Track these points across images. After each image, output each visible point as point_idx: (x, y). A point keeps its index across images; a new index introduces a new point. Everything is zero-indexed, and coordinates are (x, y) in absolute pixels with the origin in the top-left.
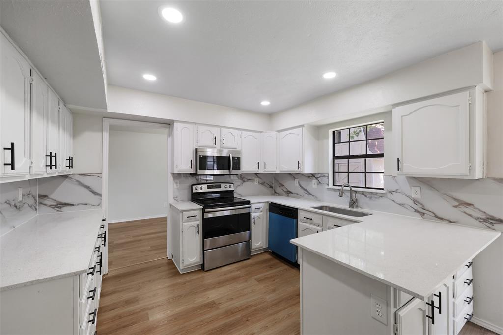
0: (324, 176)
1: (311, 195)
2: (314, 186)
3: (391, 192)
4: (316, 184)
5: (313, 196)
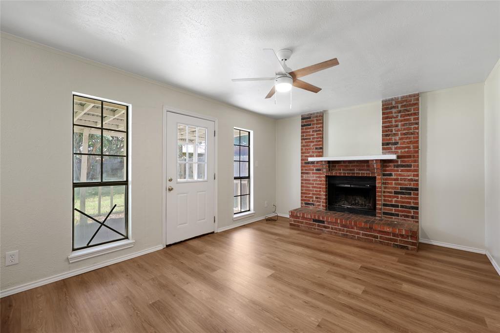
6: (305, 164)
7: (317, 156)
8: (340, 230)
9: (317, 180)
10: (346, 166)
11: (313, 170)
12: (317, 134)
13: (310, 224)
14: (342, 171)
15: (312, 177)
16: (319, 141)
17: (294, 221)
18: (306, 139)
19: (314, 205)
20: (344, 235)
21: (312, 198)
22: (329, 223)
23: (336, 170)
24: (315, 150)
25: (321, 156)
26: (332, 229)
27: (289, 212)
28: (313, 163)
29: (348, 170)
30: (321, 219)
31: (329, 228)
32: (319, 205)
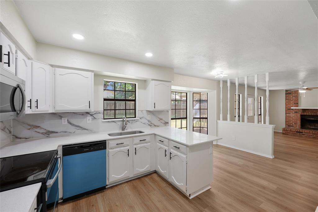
0: (99, 113)
1: (85, 129)
2: (88, 122)
3: (141, 118)
4: (91, 119)
5: (87, 130)
6: (288, 110)
7: (295, 107)
8: (311, 136)
9: (295, 116)
10: (312, 111)
11: (293, 112)
12: (295, 98)
13: (294, 133)
14: (309, 113)
15: (292, 115)
16: (297, 101)
17: (285, 132)
18: (288, 99)
19: (293, 126)
20: (314, 137)
21: (292, 123)
22: (305, 133)
23: (306, 112)
24: (294, 104)
25: (298, 107)
26: (307, 135)
27: (283, 128)
28: (292, 109)
29: (313, 113)
30: (301, 131)
31: (305, 135)
32: (297, 127)
